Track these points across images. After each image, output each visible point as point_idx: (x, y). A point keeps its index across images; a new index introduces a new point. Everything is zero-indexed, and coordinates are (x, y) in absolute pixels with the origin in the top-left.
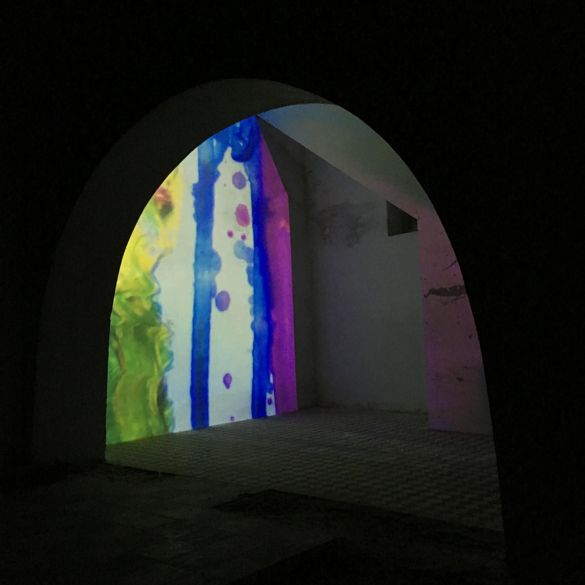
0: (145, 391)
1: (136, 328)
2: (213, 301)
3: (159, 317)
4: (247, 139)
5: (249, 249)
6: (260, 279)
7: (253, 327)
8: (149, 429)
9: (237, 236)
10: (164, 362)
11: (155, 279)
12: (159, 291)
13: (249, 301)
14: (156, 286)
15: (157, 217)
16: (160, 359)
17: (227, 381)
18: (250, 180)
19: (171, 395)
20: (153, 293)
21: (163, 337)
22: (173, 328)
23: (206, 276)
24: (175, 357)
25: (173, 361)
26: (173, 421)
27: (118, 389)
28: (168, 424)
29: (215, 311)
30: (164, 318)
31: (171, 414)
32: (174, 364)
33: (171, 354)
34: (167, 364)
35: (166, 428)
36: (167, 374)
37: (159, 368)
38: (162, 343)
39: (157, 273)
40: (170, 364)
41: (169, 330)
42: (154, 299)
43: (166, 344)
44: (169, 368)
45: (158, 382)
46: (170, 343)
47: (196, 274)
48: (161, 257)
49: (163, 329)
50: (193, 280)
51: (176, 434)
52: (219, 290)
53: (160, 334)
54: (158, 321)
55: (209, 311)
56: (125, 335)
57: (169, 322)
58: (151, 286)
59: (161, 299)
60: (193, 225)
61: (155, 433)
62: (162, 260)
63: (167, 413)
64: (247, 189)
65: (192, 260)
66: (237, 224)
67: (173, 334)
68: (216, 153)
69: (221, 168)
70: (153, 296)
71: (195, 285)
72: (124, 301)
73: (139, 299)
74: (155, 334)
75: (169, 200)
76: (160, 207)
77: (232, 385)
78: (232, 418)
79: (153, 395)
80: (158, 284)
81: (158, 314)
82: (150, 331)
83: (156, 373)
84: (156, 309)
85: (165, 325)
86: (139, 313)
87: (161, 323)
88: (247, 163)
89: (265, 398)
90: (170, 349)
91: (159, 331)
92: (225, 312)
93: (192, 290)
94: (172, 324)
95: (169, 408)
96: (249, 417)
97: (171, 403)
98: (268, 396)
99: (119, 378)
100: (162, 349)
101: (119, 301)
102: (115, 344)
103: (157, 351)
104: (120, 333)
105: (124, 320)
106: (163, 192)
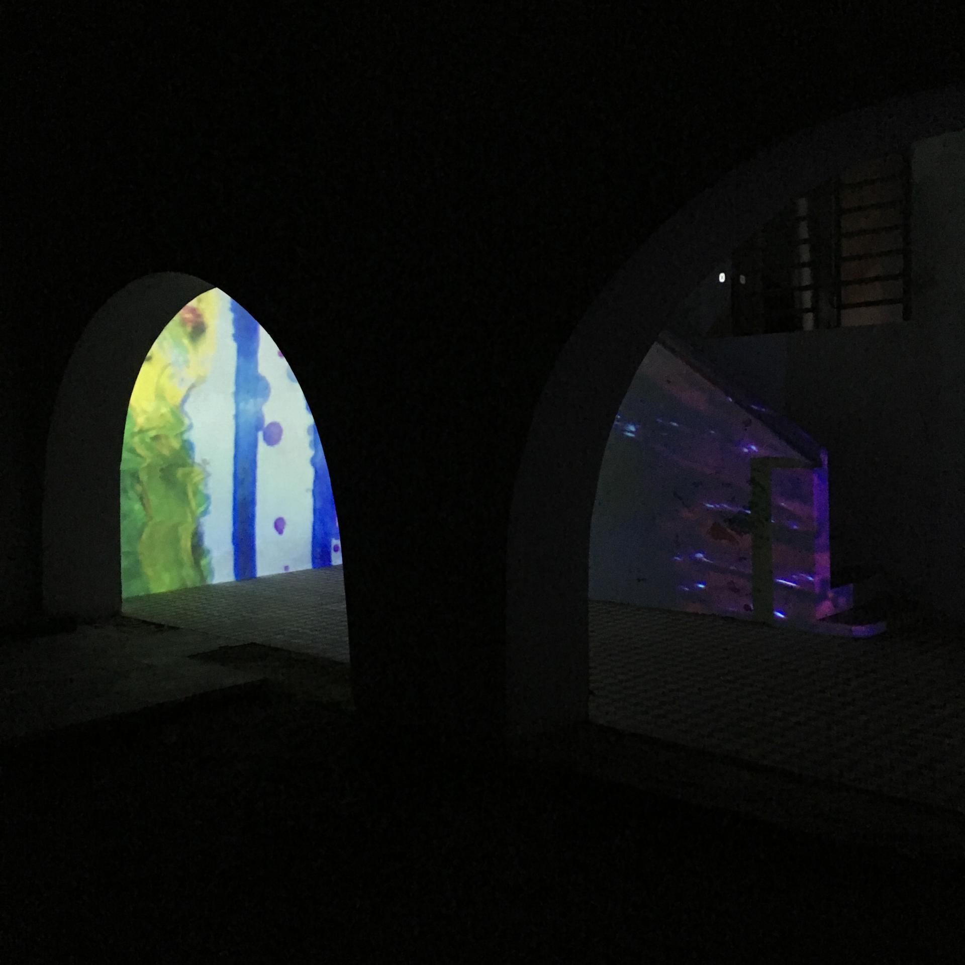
0: (177, 540)
1: (162, 470)
2: (260, 435)
3: (191, 457)
7: (313, 461)
8: (182, 580)
10: (199, 505)
11: (186, 414)
12: (191, 427)
14: (187, 421)
15: (186, 341)
16: (193, 504)
17: (279, 525)
19: (208, 542)
20: (183, 429)
21: (197, 479)
22: (209, 469)
23: (250, 406)
24: (213, 498)
25: (210, 504)
26: (211, 572)
27: (144, 536)
28: (205, 574)
29: (262, 446)
30: (198, 458)
31: (209, 563)
32: (211, 508)
33: (207, 498)
34: (202, 509)
35: (203, 578)
36: (202, 520)
37: (193, 513)
38: (196, 485)
39: (188, 407)
40: (207, 508)
41: (204, 471)
42: (185, 437)
43: (201, 487)
44: (205, 513)
45: (191, 528)
46: (206, 485)
47: (237, 403)
48: (193, 387)
49: (197, 469)
50: (233, 412)
51: (215, 585)
52: (268, 420)
53: (193, 475)
54: (190, 461)
55: (255, 446)
56: (150, 477)
57: (205, 462)
58: (182, 423)
59: (194, 436)
60: (232, 346)
61: (189, 584)
62: (193, 392)
63: (203, 562)
65: (232, 388)
67: (208, 475)
70: (182, 433)
71: (237, 417)
72: (148, 440)
73: (167, 437)
74: (188, 475)
75: (200, 320)
76: (189, 329)
77: (286, 531)
78: (286, 568)
79: (186, 543)
80: (189, 418)
81: (190, 452)
82: (180, 472)
83: (190, 519)
84: (188, 447)
85: (199, 465)
86: (166, 452)
87: (194, 462)
89: (330, 542)
90: (205, 492)
91: (191, 472)
92: (276, 447)
93: (232, 423)
94: (208, 463)
95: (206, 557)
96: (309, 566)
97: (209, 552)
98: (334, 542)
99: (145, 525)
100: (196, 492)
101: (142, 441)
102: (139, 488)
103: (190, 495)
104: (144, 477)
105: (148, 461)
106: (193, 311)
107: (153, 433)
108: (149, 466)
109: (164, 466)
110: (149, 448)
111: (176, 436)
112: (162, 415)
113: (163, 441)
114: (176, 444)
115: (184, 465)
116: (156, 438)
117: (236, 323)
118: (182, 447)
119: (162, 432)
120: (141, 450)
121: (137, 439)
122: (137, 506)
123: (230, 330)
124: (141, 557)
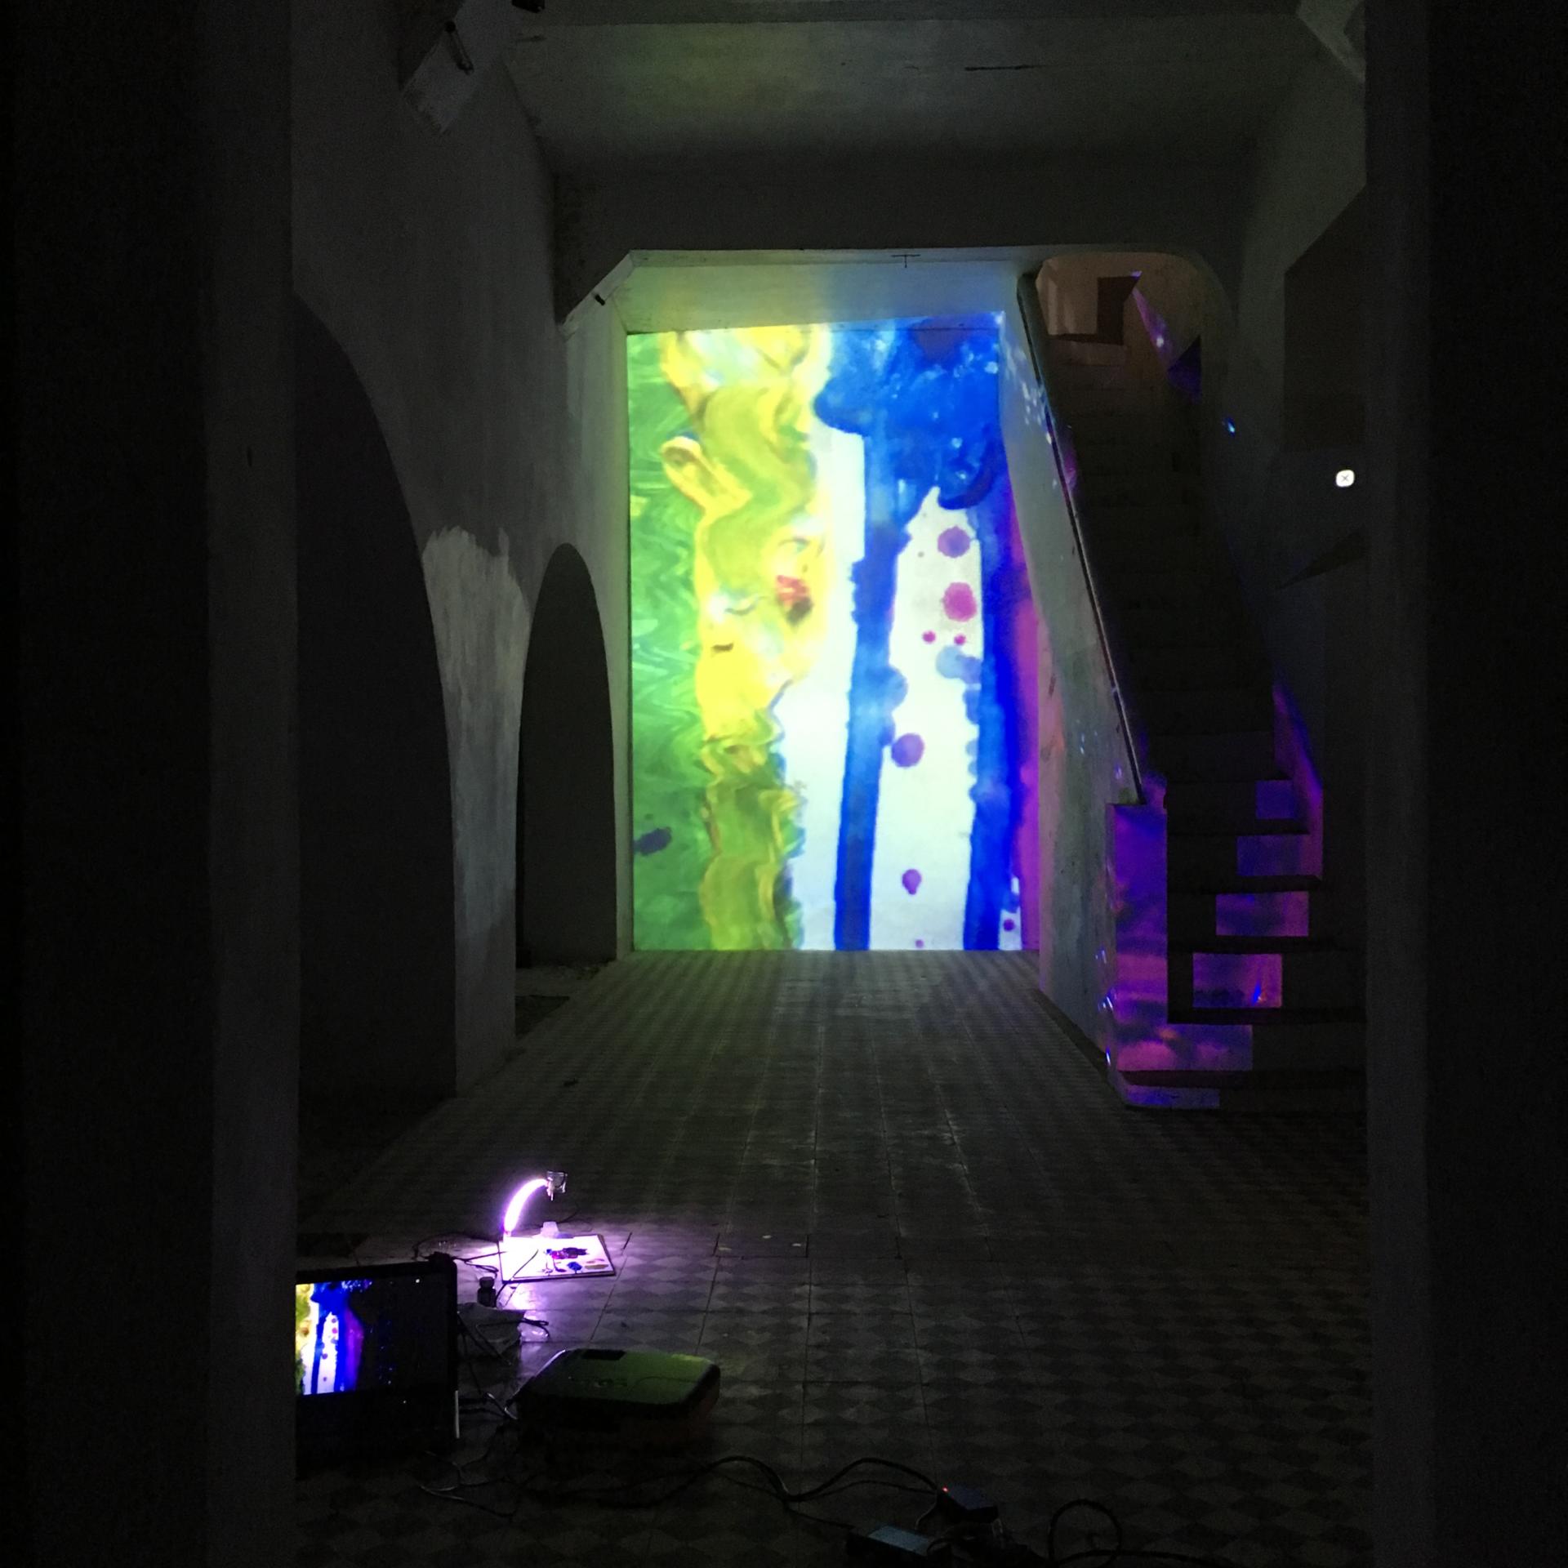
0: (751, 884)
1: (738, 791)
2: (887, 751)
3: (779, 776)
4: (976, 465)
5: (972, 660)
6: (994, 712)
7: (974, 793)
8: (757, 937)
9: (945, 639)
10: (787, 842)
11: (775, 718)
12: (781, 737)
13: (968, 749)
14: (776, 730)
15: (783, 623)
16: (779, 837)
17: (911, 881)
18: (979, 536)
19: (797, 892)
20: (771, 739)
21: (784, 807)
22: (804, 793)
23: (871, 712)
24: (808, 835)
25: (803, 842)
26: (800, 933)
27: (708, 875)
28: (791, 935)
29: (888, 767)
30: (790, 777)
31: (798, 921)
32: (804, 847)
33: (800, 833)
34: (790, 847)
35: (787, 941)
36: (792, 861)
37: (777, 850)
38: (784, 815)
39: (778, 710)
40: (799, 847)
41: (798, 795)
42: (773, 749)
43: (791, 817)
44: (796, 852)
45: (774, 871)
46: (799, 815)
47: (853, 708)
48: (787, 684)
49: (787, 793)
50: (846, 718)
51: (805, 954)
52: (899, 733)
53: (780, 801)
54: (777, 782)
55: (875, 768)
56: (721, 799)
57: (799, 784)
58: (767, 729)
59: (783, 749)
60: (850, 630)
61: (767, 945)
62: (788, 691)
63: (789, 918)
64: (974, 553)
65: (847, 686)
66: (946, 618)
67: (804, 801)
68: (904, 503)
69: (912, 527)
70: (769, 744)
71: (851, 726)
72: (720, 751)
73: (746, 748)
74: (771, 801)
75: (806, 595)
76: (788, 607)
77: (922, 889)
78: (919, 943)
79: (766, 890)
80: (780, 725)
81: (779, 771)
82: (763, 796)
83: (772, 858)
84: (776, 763)
85: (791, 788)
86: (746, 769)
87: (783, 784)
88: (973, 509)
89: (997, 918)
90: (799, 824)
91: (778, 797)
92: (912, 770)
93: (843, 736)
94: (805, 787)
95: (791, 913)
97: (798, 905)
98: (1005, 915)
99: (711, 860)
100: (784, 823)
101: (713, 753)
102: (705, 813)
103: (776, 826)
104: (712, 798)
105: (719, 779)
106: (795, 583)
107: (728, 743)
108: (720, 785)
109: (742, 786)
110: (722, 761)
111: (760, 748)
112: (743, 720)
113: (741, 753)
114: (759, 759)
115: (769, 786)
116: (732, 750)
117: (858, 597)
118: (768, 763)
119: (742, 742)
120: (710, 763)
121: (705, 750)
122: (701, 835)
123: (849, 606)
124: (702, 902)
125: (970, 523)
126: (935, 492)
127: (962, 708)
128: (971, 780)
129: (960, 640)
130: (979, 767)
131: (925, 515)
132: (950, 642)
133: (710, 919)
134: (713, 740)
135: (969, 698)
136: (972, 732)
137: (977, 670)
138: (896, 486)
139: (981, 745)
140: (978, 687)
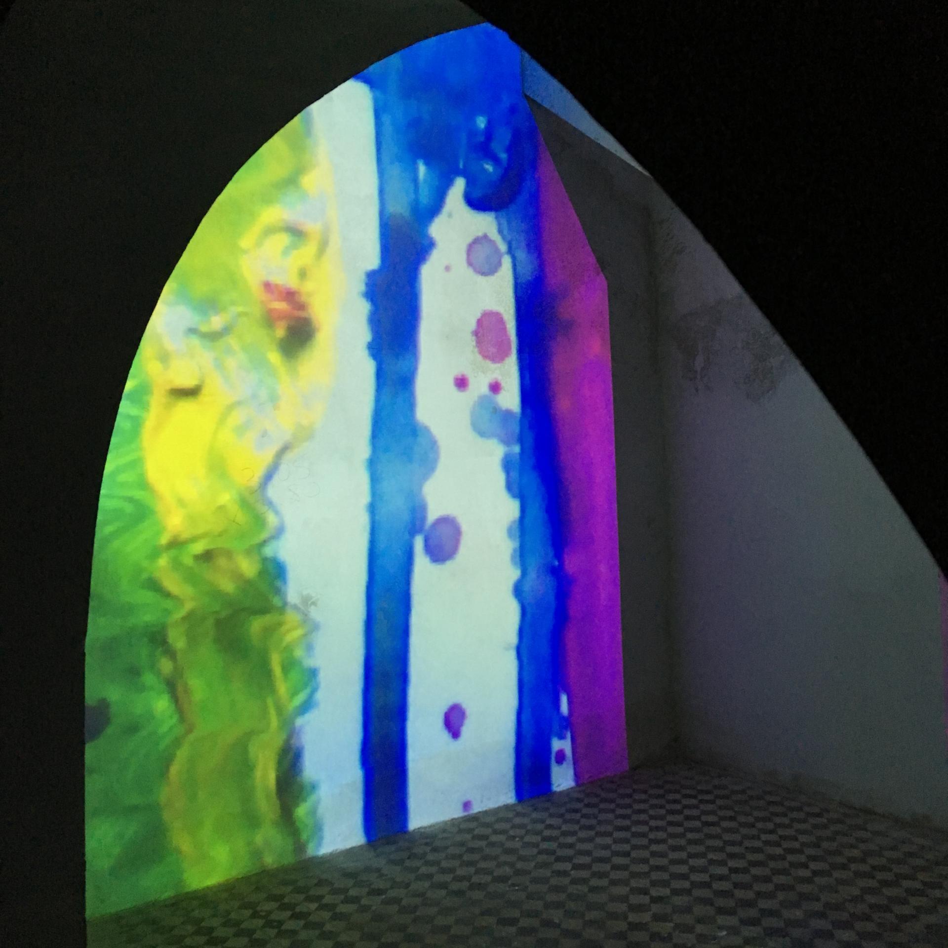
2: (419, 543)
4: (503, 156)
5: (508, 413)
6: (533, 481)
7: (518, 591)
9: (479, 386)
10: (294, 693)
13: (510, 534)
17: (453, 721)
18: (510, 251)
19: (310, 768)
22: (314, 613)
24: (322, 676)
29: (421, 562)
30: (293, 594)
32: (319, 696)
39: (272, 491)
40: (311, 697)
41: (306, 619)
42: (268, 551)
43: (299, 653)
44: (306, 707)
46: (309, 648)
47: (375, 480)
48: (285, 449)
50: (365, 498)
52: (433, 514)
54: (276, 601)
57: (307, 601)
59: (285, 549)
63: (301, 811)
64: (505, 274)
65: (364, 450)
66: (479, 358)
67: (315, 627)
68: (425, 196)
69: (437, 229)
71: (372, 508)
72: (188, 561)
73: (228, 554)
76: (280, 332)
77: (467, 730)
78: (467, 805)
80: (277, 513)
81: (278, 583)
82: (256, 625)
85: (295, 607)
86: (228, 586)
87: (285, 604)
88: (503, 213)
89: (548, 750)
91: (280, 624)
92: (449, 564)
93: (363, 520)
94: (315, 604)
95: (305, 800)
96: (508, 797)
97: (312, 787)
98: (557, 745)
99: (177, 743)
100: (289, 665)
101: (176, 564)
102: (166, 666)
103: (277, 670)
104: (178, 640)
105: (189, 606)
106: (290, 295)
107: (199, 548)
108: (189, 617)
109: (223, 614)
110: (190, 577)
111: (248, 552)
112: (221, 508)
113: (222, 562)
114: (248, 567)
115: (264, 610)
116: (207, 556)
117: (375, 321)
118: (263, 573)
119: (219, 544)
120: (172, 584)
121: (163, 561)
123: (363, 335)
124: (166, 816)
125: (500, 231)
126: (459, 185)
127: (500, 478)
128: (514, 574)
129: (495, 388)
130: (522, 556)
131: (450, 215)
132: (485, 390)
133: (182, 841)
134: (176, 544)
135: (507, 465)
136: (511, 509)
137: (516, 428)
138: (415, 171)
139: (522, 525)
140: (517, 449)
